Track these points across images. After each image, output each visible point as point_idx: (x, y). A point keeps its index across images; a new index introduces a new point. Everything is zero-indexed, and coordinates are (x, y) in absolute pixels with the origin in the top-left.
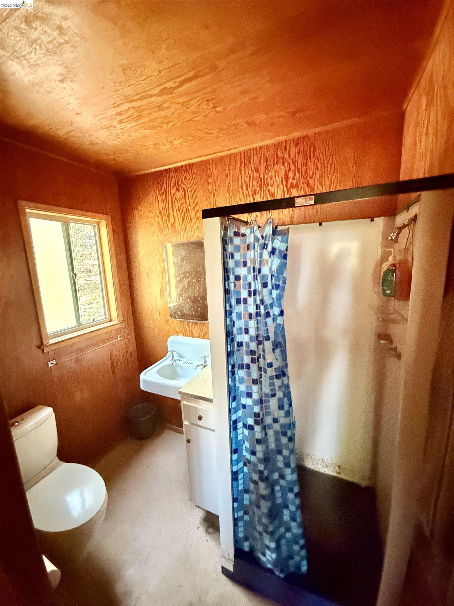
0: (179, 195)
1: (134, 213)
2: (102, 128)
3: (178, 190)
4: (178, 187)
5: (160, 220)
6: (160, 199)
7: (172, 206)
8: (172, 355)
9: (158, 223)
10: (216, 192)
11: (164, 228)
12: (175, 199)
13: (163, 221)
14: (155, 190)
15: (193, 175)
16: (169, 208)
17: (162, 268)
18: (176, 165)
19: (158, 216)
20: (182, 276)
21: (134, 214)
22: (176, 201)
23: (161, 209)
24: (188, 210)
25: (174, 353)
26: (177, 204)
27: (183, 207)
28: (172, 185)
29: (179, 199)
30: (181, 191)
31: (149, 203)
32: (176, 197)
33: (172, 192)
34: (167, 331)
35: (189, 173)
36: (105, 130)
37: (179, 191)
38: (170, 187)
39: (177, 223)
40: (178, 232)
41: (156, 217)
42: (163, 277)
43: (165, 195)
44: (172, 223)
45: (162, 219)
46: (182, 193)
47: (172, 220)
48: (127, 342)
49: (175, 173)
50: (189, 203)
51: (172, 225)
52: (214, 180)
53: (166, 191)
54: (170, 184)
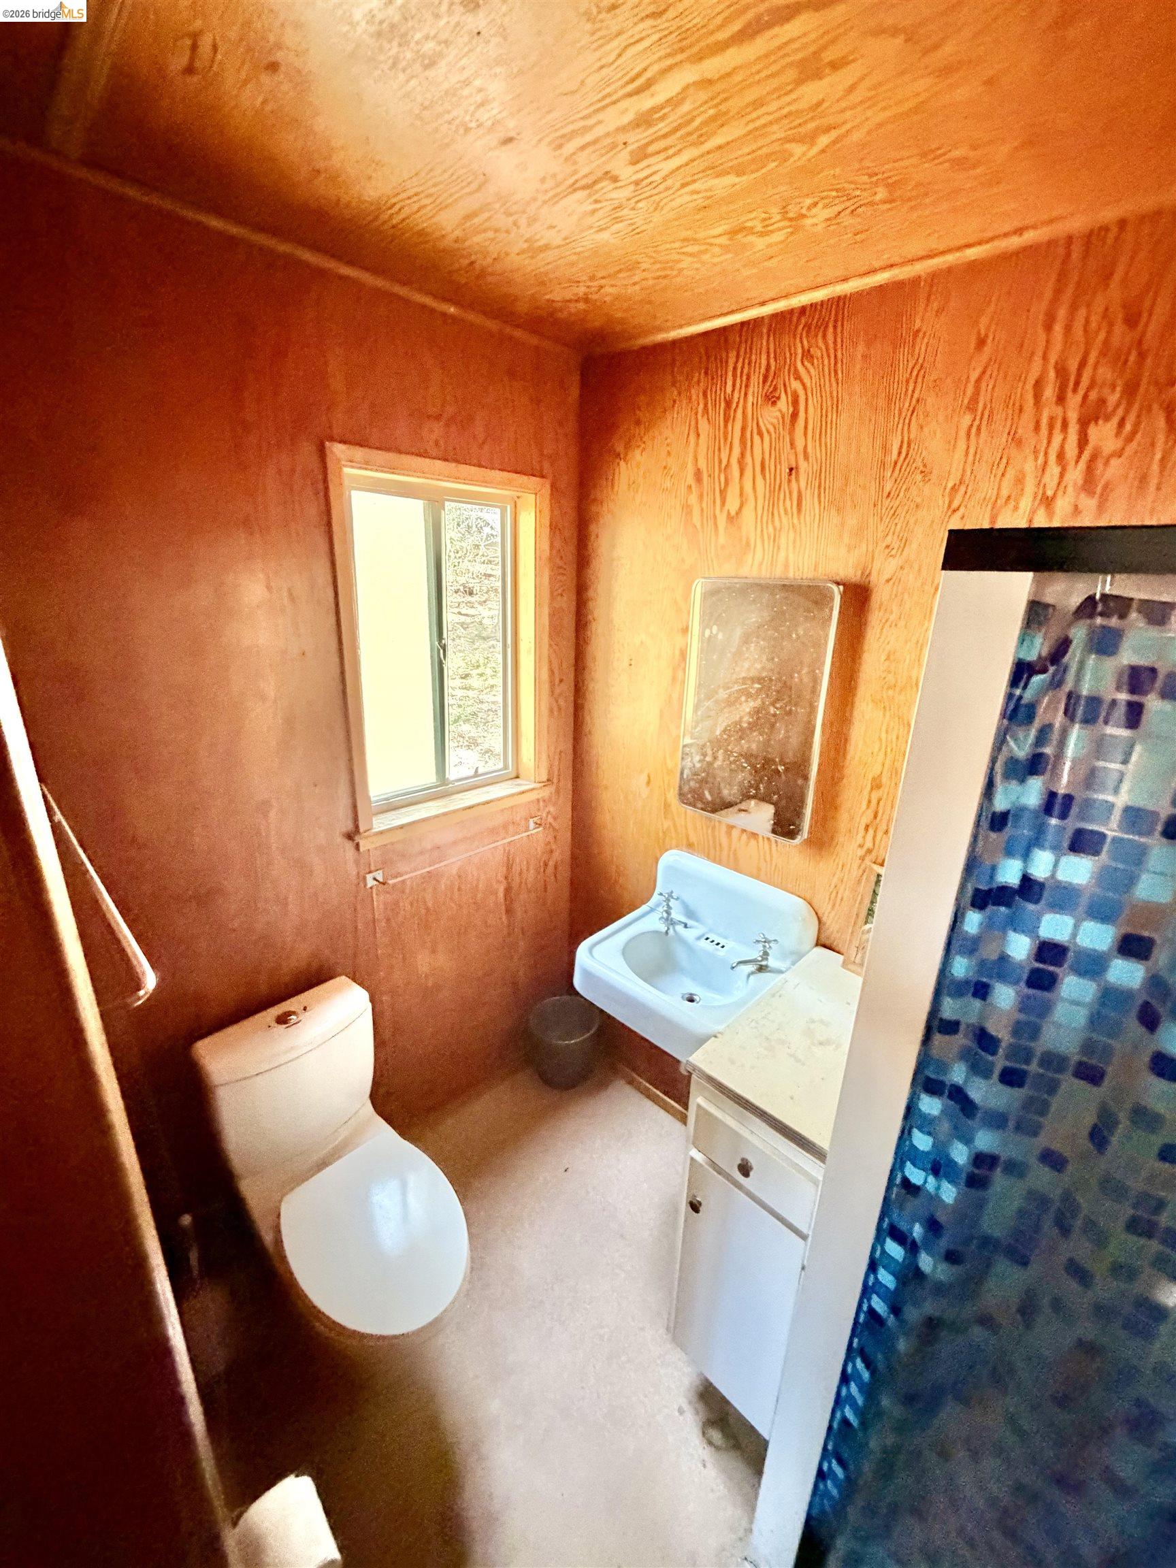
0: (771, 416)
1: (617, 471)
2: (574, 189)
3: (771, 399)
4: (775, 389)
5: (693, 499)
6: (703, 425)
7: (743, 455)
8: (668, 905)
9: (687, 509)
10: (920, 408)
11: (703, 528)
12: (755, 431)
13: (704, 505)
14: (694, 397)
15: (839, 340)
16: (731, 460)
17: (677, 652)
18: (781, 306)
19: (690, 487)
20: (736, 687)
21: (617, 473)
22: (757, 438)
23: (702, 464)
24: (794, 472)
25: (672, 903)
26: (759, 448)
27: (778, 461)
28: (756, 380)
29: (768, 432)
30: (783, 404)
31: (669, 441)
32: (761, 423)
33: (749, 405)
34: (661, 835)
35: (824, 336)
36: (581, 194)
37: (774, 403)
38: (747, 386)
39: (748, 512)
40: (748, 544)
41: (683, 490)
42: (674, 679)
43: (725, 415)
44: (733, 513)
45: (701, 497)
46: (784, 410)
47: (733, 504)
48: (550, 838)
49: (771, 338)
50: (806, 447)
51: (731, 519)
52: (920, 361)
53: (728, 404)
54: (748, 379)
